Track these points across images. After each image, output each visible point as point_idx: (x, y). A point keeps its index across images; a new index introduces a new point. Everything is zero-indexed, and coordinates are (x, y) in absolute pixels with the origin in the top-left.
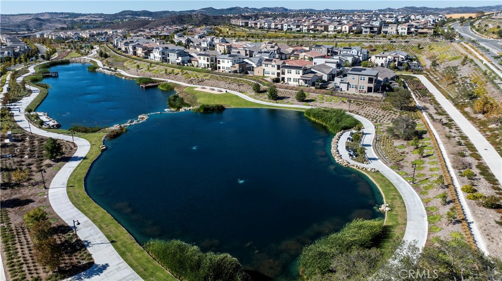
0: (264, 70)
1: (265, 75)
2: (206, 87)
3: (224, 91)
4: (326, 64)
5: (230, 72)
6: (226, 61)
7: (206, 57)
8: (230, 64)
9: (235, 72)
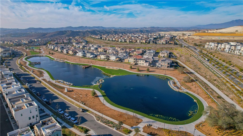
0: (129, 60)
1: (129, 62)
2: (110, 67)
3: (118, 68)
4: (149, 57)
5: (115, 61)
6: (113, 57)
7: (104, 55)
8: (115, 58)
9: (117, 61)
